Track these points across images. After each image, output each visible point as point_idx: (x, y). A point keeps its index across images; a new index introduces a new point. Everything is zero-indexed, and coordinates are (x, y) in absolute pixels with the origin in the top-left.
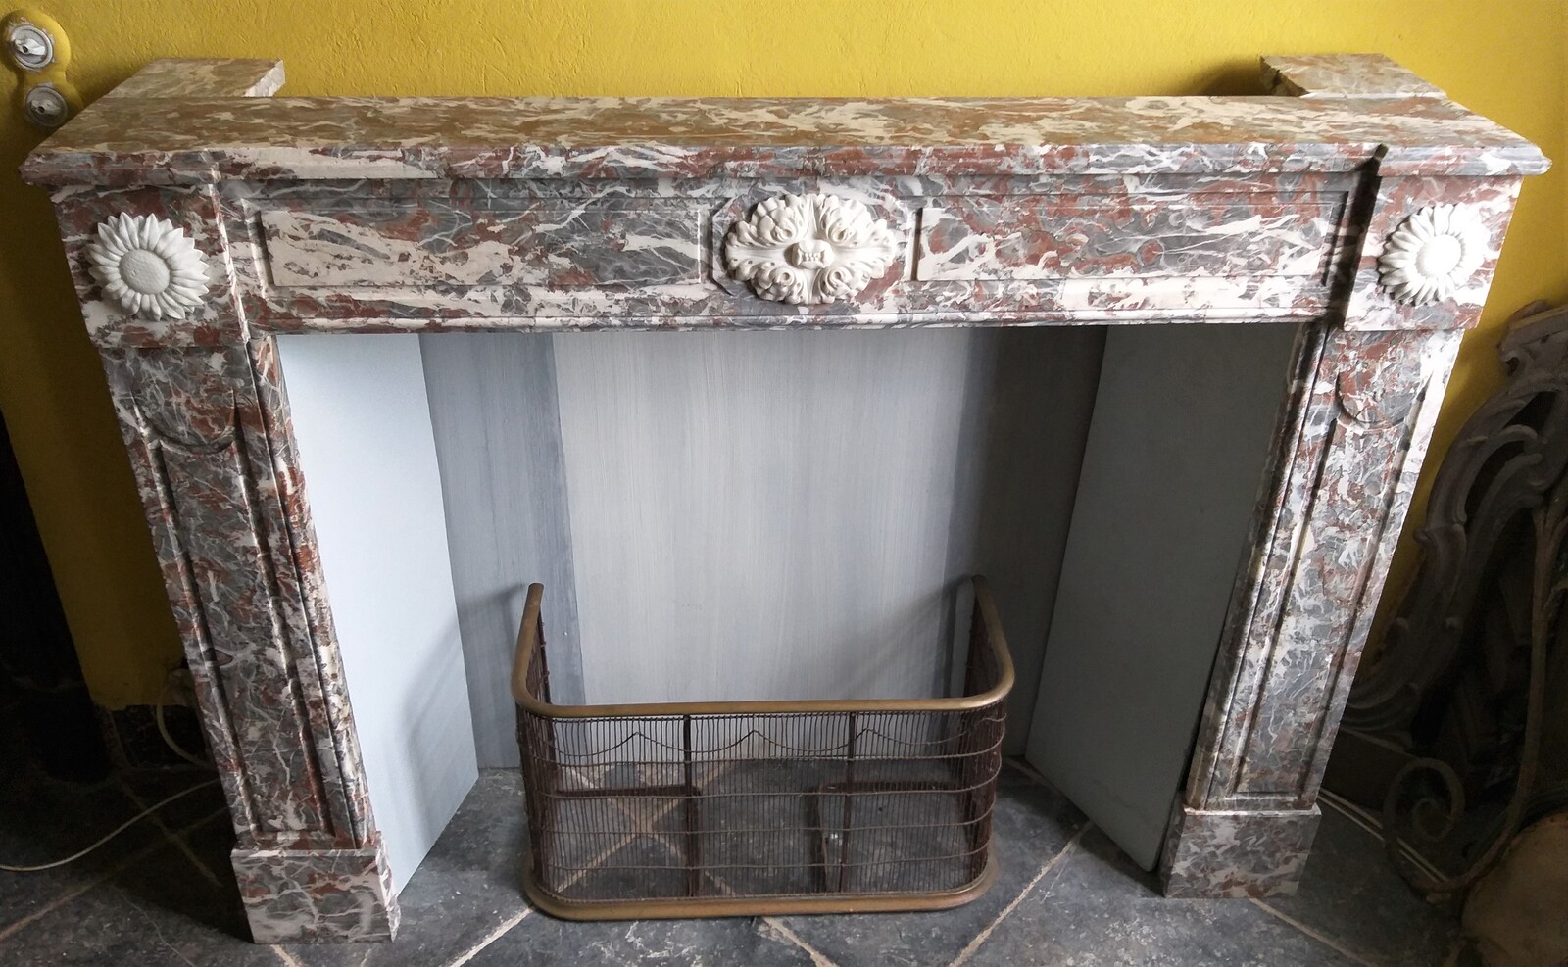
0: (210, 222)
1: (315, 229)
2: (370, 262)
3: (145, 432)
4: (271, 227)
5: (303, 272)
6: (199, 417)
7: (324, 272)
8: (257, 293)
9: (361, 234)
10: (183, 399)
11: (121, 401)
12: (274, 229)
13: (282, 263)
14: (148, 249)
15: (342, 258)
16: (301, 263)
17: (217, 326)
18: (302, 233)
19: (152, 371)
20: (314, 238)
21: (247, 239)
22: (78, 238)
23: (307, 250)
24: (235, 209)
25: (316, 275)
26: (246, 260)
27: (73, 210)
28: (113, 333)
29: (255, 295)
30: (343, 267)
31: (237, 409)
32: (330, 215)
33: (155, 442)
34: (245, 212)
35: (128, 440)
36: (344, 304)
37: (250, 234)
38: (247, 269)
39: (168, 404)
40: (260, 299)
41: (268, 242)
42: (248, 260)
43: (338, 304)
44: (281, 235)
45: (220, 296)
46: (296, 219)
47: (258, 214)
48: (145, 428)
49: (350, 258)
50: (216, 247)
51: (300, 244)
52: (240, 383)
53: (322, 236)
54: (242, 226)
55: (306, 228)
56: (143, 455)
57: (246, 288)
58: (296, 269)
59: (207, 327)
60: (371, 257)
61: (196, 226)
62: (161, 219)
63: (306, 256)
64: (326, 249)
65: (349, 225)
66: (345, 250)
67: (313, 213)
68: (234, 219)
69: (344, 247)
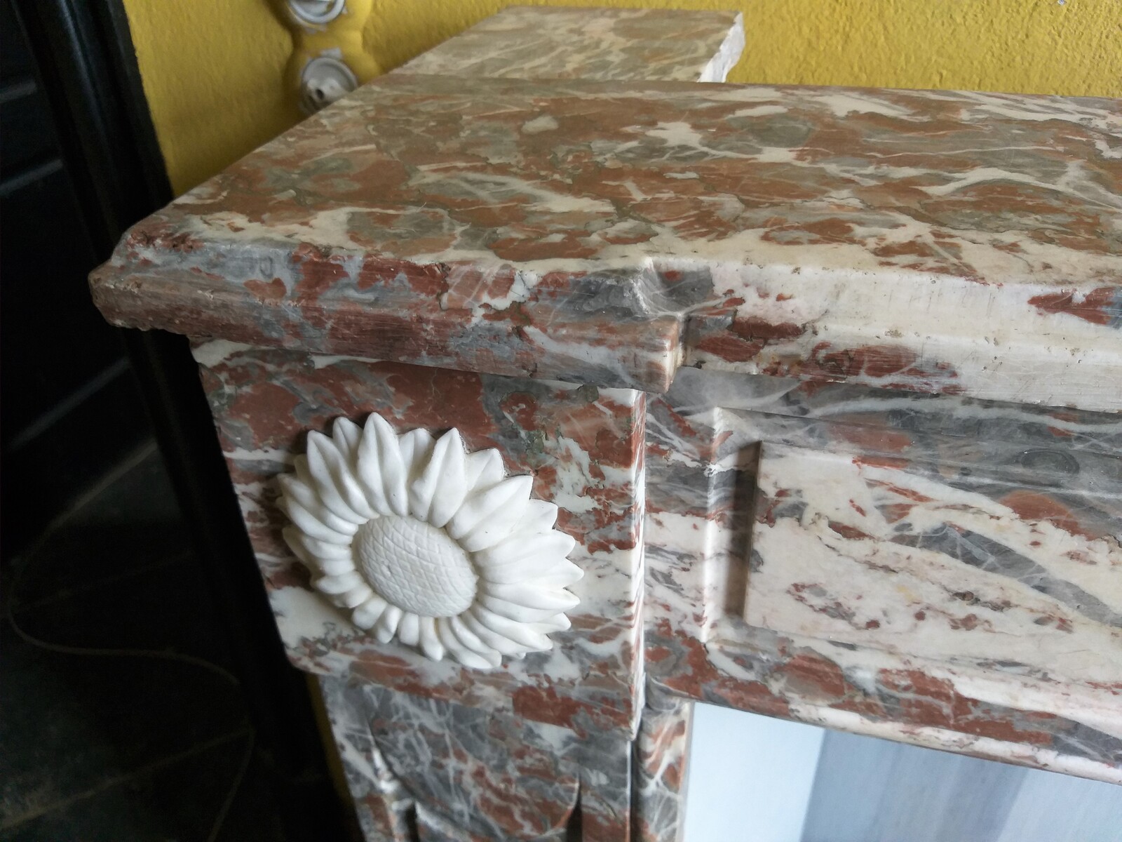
0: (613, 474)
1: (922, 520)
2: (1064, 625)
3: (387, 786)
4: (782, 493)
5: (838, 611)
6: (496, 800)
7: (902, 621)
8: (689, 628)
9: (1073, 556)
10: (470, 766)
11: (349, 737)
12: (790, 500)
13: (788, 581)
15: (976, 601)
16: (840, 590)
17: (574, 694)
18: (874, 523)
20: (912, 541)
21: (700, 512)
23: (873, 566)
24: (688, 432)
25: (873, 624)
26: (681, 557)
27: (247, 389)
28: (333, 654)
29: (681, 633)
30: (968, 623)
31: (578, 810)
32: (993, 493)
33: (407, 803)
34: (716, 446)
35: (357, 791)
36: (929, 699)
37: (713, 497)
38: (678, 577)
39: (437, 765)
40: (693, 642)
41: (759, 527)
42: (689, 559)
43: (909, 695)
44: (808, 516)
46: (871, 484)
47: (752, 453)
48: (389, 782)
49: (1001, 606)
50: (613, 533)
51: (860, 548)
52: (598, 779)
53: (937, 540)
54: (696, 479)
55: (896, 513)
56: (382, 816)
57: (662, 613)
58: (819, 602)
59: (551, 692)
60: (1067, 611)
61: (571, 476)
62: (477, 445)
63: (864, 580)
64: (936, 574)
65: (1045, 526)
66: (990, 584)
67: (935, 471)
68: (675, 457)
69: (997, 578)
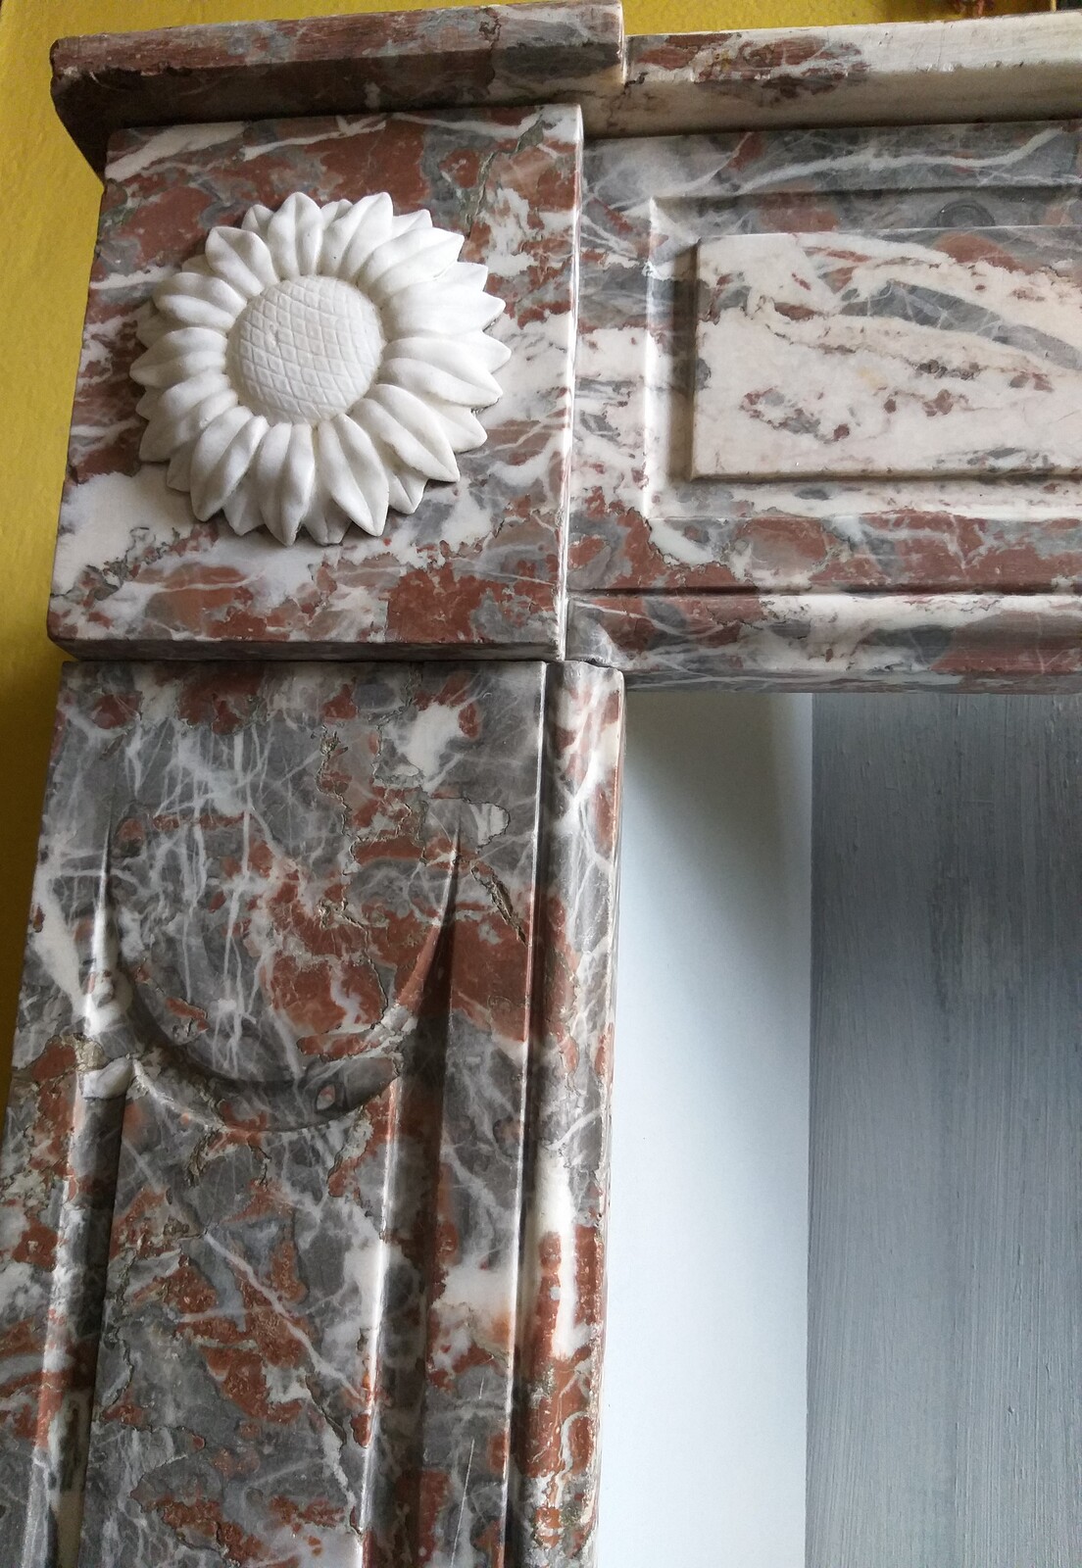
1: (867, 283)
2: (1041, 383)
3: (95, 1017)
4: (723, 280)
5: (801, 423)
6: (303, 957)
7: (872, 418)
8: (626, 494)
9: (1020, 295)
10: (267, 886)
11: (60, 887)
12: (732, 287)
13: (737, 396)
14: (342, 274)
15: (943, 371)
16: (798, 392)
17: (480, 567)
18: (821, 297)
19: (201, 773)
20: (859, 310)
21: (638, 321)
22: (139, 278)
23: (828, 350)
24: (624, 229)
25: (842, 431)
26: (617, 386)
27: (154, 199)
28: (130, 587)
29: (617, 505)
30: (941, 404)
31: (448, 933)
32: (926, 240)
33: (117, 1069)
34: (653, 242)
36: (925, 533)
37: (653, 306)
38: (617, 418)
39: (214, 900)
40: (632, 516)
41: (704, 327)
42: (625, 387)
43: (903, 534)
44: (753, 301)
45: (517, 459)
46: (810, 252)
47: (689, 257)
48: (102, 1003)
49: (970, 372)
51: (809, 329)
52: (489, 823)
53: (886, 303)
54: (634, 281)
55: (838, 280)
57: (593, 479)
58: (777, 414)
59: (446, 573)
60: (1039, 363)
63: (822, 370)
64: (894, 346)
65: (982, 266)
66: (954, 346)
67: (870, 234)
68: (612, 259)
69: (954, 336)
